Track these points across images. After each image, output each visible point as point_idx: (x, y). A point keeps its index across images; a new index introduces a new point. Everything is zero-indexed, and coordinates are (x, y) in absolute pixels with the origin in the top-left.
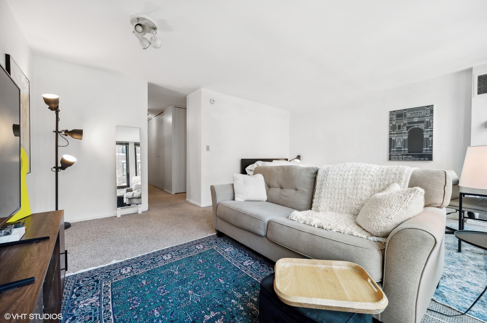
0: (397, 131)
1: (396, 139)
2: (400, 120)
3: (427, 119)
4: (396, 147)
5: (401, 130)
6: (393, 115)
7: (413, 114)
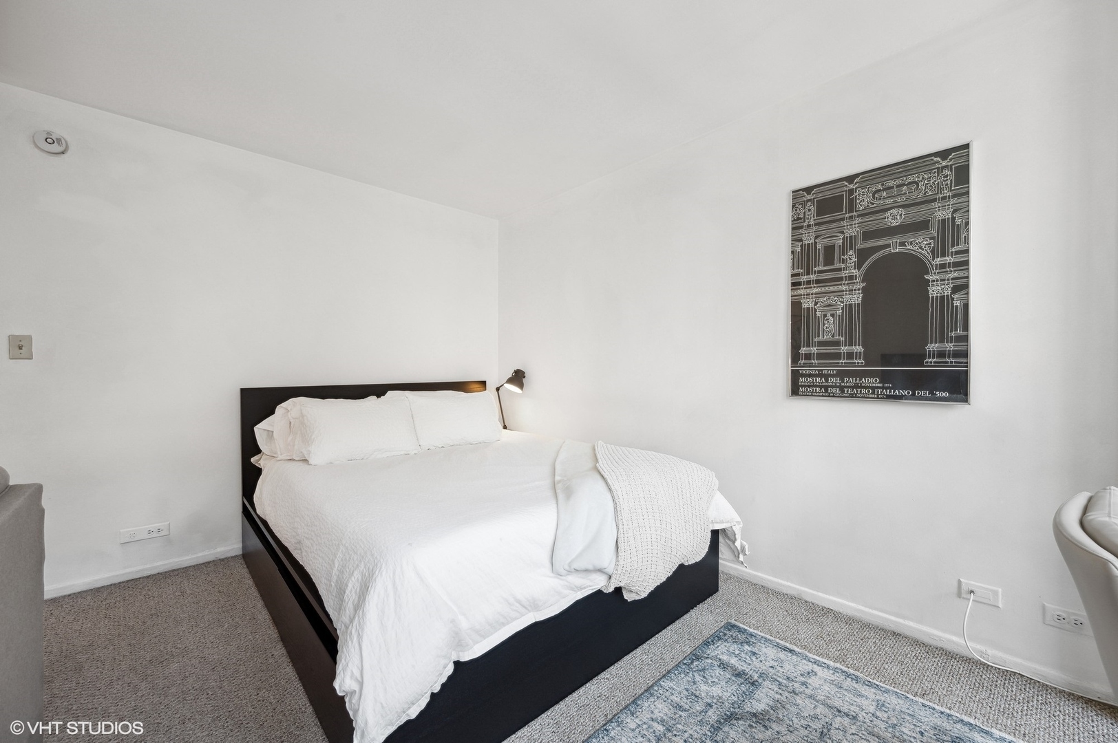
0: (820, 272)
1: (816, 304)
2: (833, 225)
3: (942, 213)
4: (816, 340)
5: (837, 265)
6: (804, 204)
7: (884, 194)
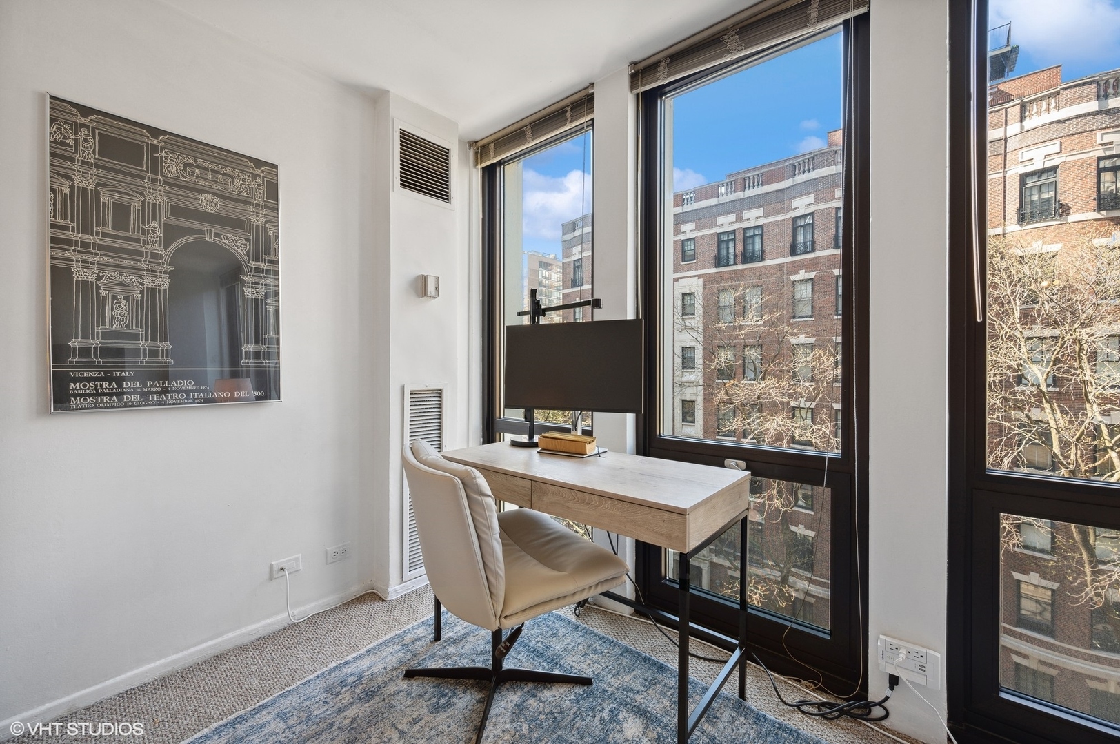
0: (104, 235)
1: (99, 278)
2: (127, 179)
3: (256, 220)
4: (100, 329)
5: (133, 233)
7: (198, 172)
